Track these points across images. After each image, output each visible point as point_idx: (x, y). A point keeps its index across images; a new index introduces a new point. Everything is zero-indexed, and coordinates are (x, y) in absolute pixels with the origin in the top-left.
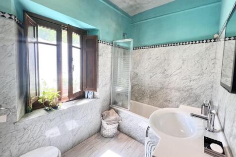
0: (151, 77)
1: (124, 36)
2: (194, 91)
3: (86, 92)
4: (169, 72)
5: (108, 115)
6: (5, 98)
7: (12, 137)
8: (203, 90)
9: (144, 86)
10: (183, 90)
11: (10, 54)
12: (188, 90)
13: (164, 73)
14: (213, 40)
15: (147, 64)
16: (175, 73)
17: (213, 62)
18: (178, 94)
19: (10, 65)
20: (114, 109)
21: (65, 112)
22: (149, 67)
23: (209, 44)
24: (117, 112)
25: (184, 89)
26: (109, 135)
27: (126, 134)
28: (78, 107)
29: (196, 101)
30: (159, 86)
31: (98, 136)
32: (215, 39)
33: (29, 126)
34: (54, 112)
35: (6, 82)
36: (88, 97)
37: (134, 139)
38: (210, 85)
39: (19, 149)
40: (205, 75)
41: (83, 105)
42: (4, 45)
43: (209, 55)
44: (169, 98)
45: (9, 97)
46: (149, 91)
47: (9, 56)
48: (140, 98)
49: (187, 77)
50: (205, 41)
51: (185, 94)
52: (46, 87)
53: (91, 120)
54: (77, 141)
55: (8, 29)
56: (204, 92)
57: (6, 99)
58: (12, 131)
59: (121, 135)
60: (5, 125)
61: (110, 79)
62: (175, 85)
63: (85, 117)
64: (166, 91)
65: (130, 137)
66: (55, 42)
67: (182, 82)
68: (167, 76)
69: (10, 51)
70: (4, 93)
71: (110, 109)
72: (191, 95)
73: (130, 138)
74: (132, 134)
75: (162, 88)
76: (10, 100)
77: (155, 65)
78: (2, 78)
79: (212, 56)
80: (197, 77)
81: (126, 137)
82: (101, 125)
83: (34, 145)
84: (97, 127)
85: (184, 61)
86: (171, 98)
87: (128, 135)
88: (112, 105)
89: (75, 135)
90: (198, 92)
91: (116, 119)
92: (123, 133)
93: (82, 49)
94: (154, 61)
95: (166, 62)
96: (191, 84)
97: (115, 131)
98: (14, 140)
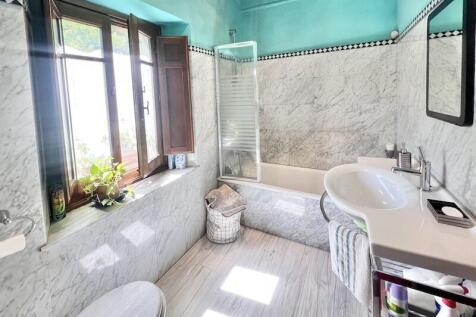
0: (289, 113)
1: (231, 34)
2: (368, 131)
3: (170, 157)
4: (323, 101)
5: (220, 199)
6: (16, 192)
7: (35, 282)
8: (381, 128)
9: (277, 130)
10: (349, 131)
11: (19, 89)
12: (358, 131)
13: (313, 102)
14: (390, 42)
15: (280, 88)
16: (332, 103)
17: (394, 77)
18: (341, 139)
19: (22, 113)
20: (228, 184)
21: (139, 206)
22: (284, 94)
23: (384, 48)
24: (235, 188)
25: (351, 129)
26: (228, 237)
27: (256, 229)
28: (161, 189)
29: (372, 147)
30: (306, 128)
31: (204, 244)
32: (393, 40)
33: (71, 250)
34: (119, 209)
35: (15, 153)
36: (174, 167)
37: (276, 235)
38: (393, 118)
39: (53, 308)
40: (383, 101)
41: (171, 185)
42: (6, 67)
43: (387, 67)
44: (325, 148)
45: (23, 190)
46: (287, 141)
47: (18, 93)
48: (271, 154)
49: (356, 107)
50: (378, 43)
51: (353, 137)
52: (87, 156)
53: (188, 213)
54: (166, 264)
55: (12, 30)
56: (384, 131)
57: (19, 193)
58: (35, 269)
59: (250, 234)
60: (20, 257)
61: (214, 123)
62: (335, 123)
63: (178, 210)
64: (319, 136)
65: (267, 233)
66: (99, 54)
67: (347, 117)
68: (319, 109)
69: (19, 81)
70: (12, 181)
71: (219, 184)
72: (364, 138)
73: (268, 236)
74: (270, 226)
75: (311, 132)
76: (26, 197)
77: (296, 89)
78: (7, 145)
79: (392, 68)
80: (369, 106)
81: (259, 235)
82: (206, 219)
83: (85, 289)
84: (200, 227)
85: (346, 79)
86: (330, 148)
87: (263, 231)
88: (223, 176)
89: (161, 252)
90: (374, 131)
91: (239, 203)
92: (251, 228)
93: (155, 65)
94: (292, 82)
95: (315, 82)
96: (361, 118)
97: (238, 226)
98: (42, 287)
